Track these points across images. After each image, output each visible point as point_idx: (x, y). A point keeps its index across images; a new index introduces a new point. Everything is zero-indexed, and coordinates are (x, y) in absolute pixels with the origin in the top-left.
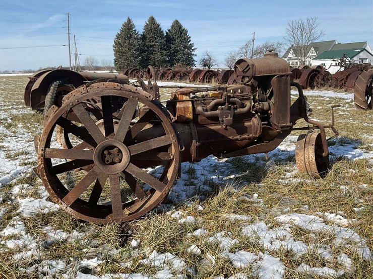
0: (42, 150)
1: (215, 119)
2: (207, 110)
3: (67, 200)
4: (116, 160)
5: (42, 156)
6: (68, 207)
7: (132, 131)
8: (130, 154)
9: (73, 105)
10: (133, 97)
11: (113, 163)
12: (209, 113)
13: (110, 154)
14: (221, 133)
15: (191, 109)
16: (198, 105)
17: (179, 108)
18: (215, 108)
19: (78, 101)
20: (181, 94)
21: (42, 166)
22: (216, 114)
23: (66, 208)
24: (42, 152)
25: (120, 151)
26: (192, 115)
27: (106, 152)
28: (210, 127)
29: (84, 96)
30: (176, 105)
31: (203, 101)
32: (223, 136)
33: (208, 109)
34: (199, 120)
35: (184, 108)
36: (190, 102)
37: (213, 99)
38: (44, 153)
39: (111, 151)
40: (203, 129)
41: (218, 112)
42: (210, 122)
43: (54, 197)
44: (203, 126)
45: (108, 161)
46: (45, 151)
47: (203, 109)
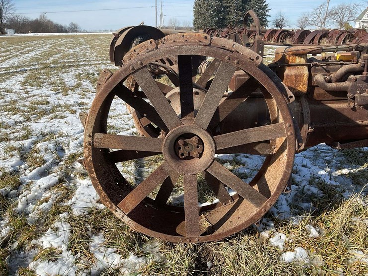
0: (90, 136)
1: (341, 94)
2: (330, 81)
3: (124, 206)
4: (195, 153)
5: (89, 144)
6: (126, 216)
7: (220, 111)
8: (216, 148)
9: (133, 69)
10: (229, 59)
11: (190, 157)
12: (333, 85)
13: (186, 144)
14: (345, 114)
15: (306, 78)
16: (317, 71)
17: (288, 76)
18: (343, 78)
19: (141, 64)
20: (293, 55)
21: (90, 158)
22: (344, 87)
23: (123, 217)
24: (90, 139)
25: (201, 142)
26: (306, 87)
27: (180, 142)
28: (329, 105)
29: (151, 55)
30: (285, 70)
31: (325, 67)
32: (347, 120)
33: (332, 78)
34: (315, 94)
35: (296, 76)
36: (306, 68)
37: (342, 64)
38: (92, 140)
39: (188, 141)
40: (318, 107)
41: (346, 84)
42: (331, 97)
43: (107, 201)
44: (319, 103)
45: (182, 155)
46: (93, 137)
47: (325, 79)
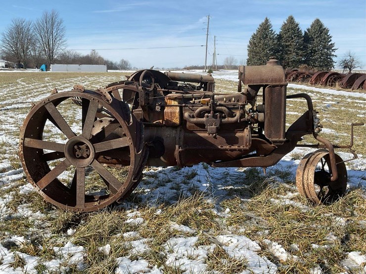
0: (22, 139)
1: (202, 126)
2: (193, 117)
3: (40, 184)
4: (85, 155)
5: (22, 144)
6: (41, 191)
7: (106, 130)
8: (95, 152)
9: (45, 103)
11: (82, 158)
12: (195, 120)
13: (80, 149)
14: (210, 141)
15: (177, 115)
16: (186, 111)
17: (166, 112)
18: (201, 115)
19: (49, 100)
20: (169, 99)
21: (22, 152)
22: (202, 121)
23: (39, 191)
24: (22, 141)
25: (87, 147)
26: (178, 120)
27: (76, 147)
28: (199, 134)
29: (54, 96)
30: (164, 109)
31: (191, 108)
32: (212, 145)
33: (195, 115)
34: (187, 126)
35: (171, 113)
36: (178, 108)
37: (202, 106)
38: (24, 142)
39: (81, 146)
40: (191, 135)
41: (204, 119)
42: (199, 129)
43: (31, 180)
44: (192, 132)
45: (78, 155)
46: (24, 140)
47: (189, 115)
